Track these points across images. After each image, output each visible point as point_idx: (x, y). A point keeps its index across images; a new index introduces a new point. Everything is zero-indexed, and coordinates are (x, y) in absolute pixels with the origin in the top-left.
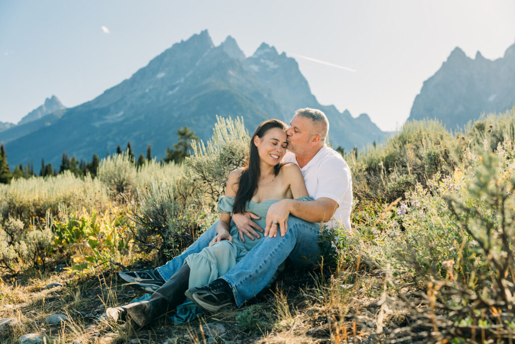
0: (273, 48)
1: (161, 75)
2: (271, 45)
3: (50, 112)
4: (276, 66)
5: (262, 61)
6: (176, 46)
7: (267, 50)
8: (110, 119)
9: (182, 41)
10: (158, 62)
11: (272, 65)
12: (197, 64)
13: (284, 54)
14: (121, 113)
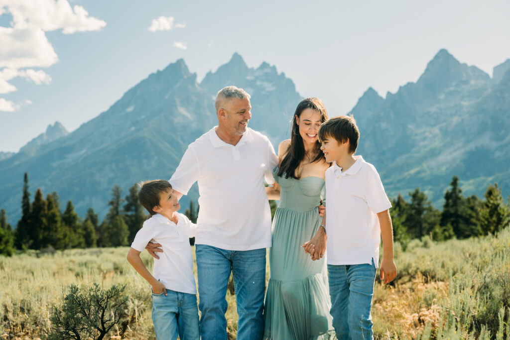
0: (274, 68)
1: (130, 109)
2: (271, 65)
3: (51, 140)
4: (274, 89)
5: (258, 83)
6: (152, 76)
7: (267, 70)
8: (71, 157)
9: (158, 71)
10: (132, 95)
11: (269, 87)
12: (167, 97)
13: (283, 74)
14: (84, 151)
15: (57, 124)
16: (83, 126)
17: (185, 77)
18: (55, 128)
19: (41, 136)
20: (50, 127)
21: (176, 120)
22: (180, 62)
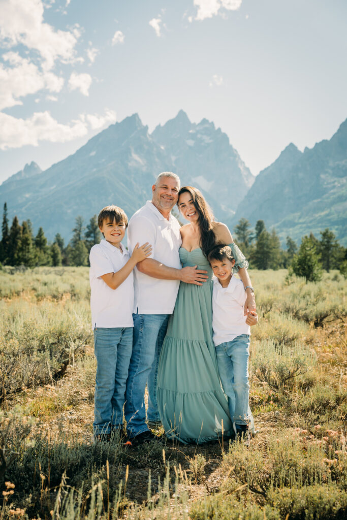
0: (212, 123)
1: (93, 153)
2: (210, 121)
3: (28, 176)
4: (211, 141)
5: (199, 136)
6: (111, 127)
7: (207, 126)
9: (117, 123)
10: (95, 141)
11: (207, 140)
12: (123, 144)
13: (219, 129)
15: (33, 163)
16: (54, 166)
17: (139, 129)
18: (31, 167)
19: (19, 173)
20: (27, 165)
21: (130, 164)
22: (135, 116)
